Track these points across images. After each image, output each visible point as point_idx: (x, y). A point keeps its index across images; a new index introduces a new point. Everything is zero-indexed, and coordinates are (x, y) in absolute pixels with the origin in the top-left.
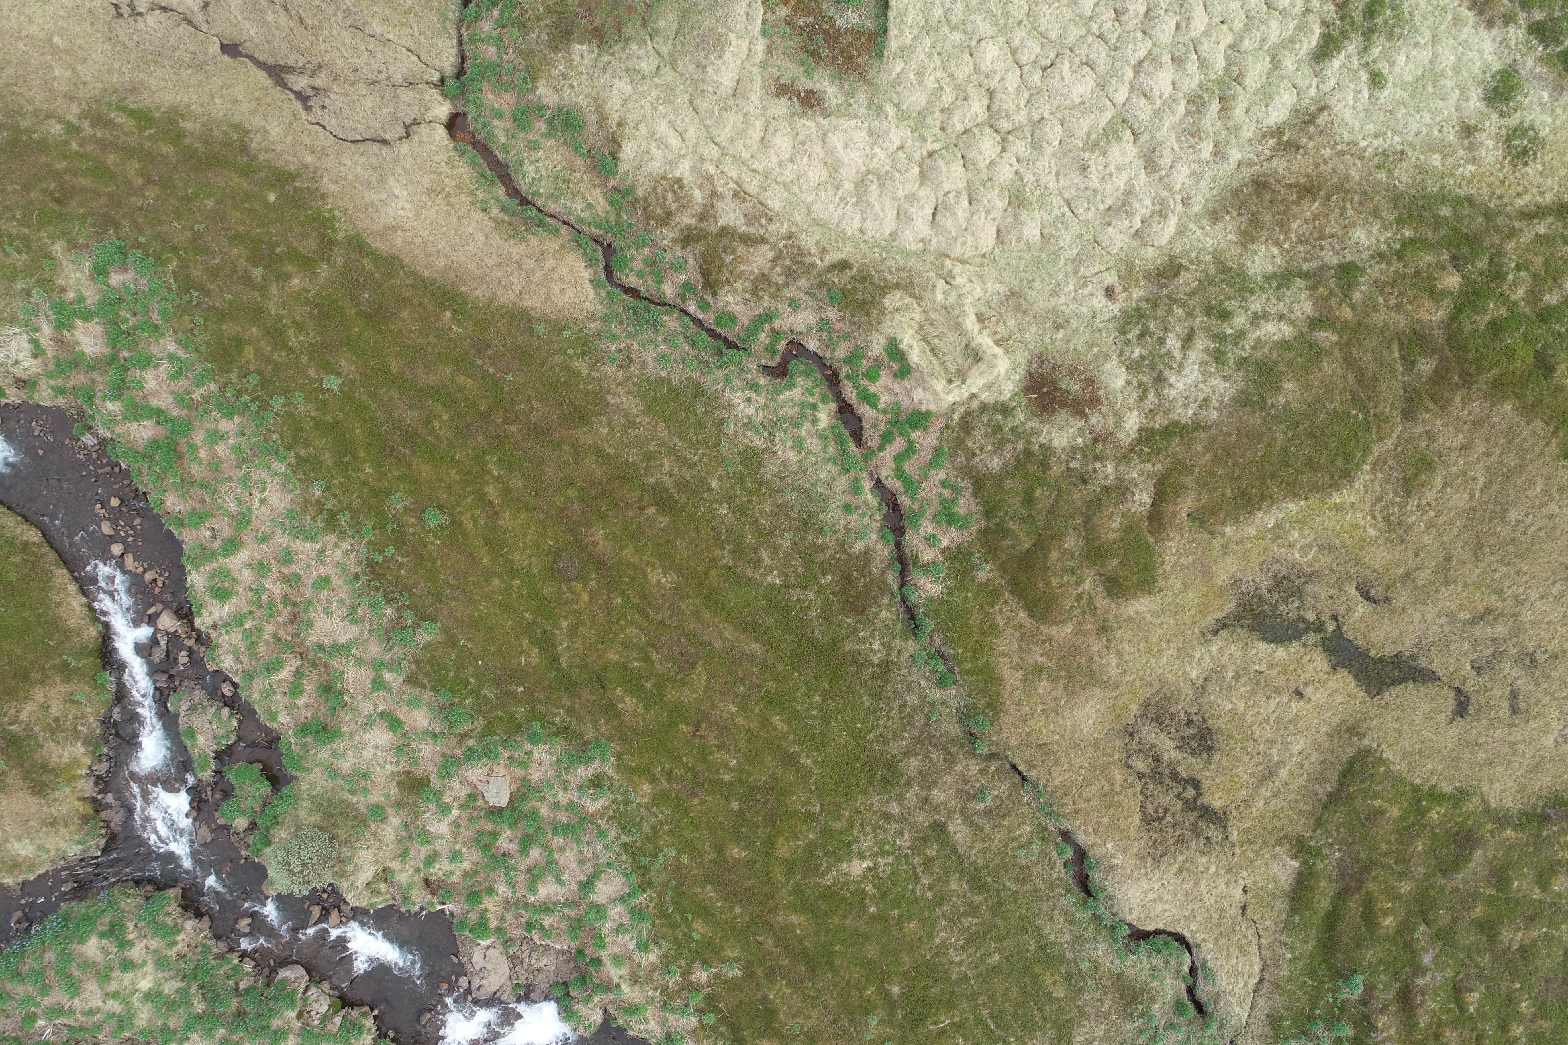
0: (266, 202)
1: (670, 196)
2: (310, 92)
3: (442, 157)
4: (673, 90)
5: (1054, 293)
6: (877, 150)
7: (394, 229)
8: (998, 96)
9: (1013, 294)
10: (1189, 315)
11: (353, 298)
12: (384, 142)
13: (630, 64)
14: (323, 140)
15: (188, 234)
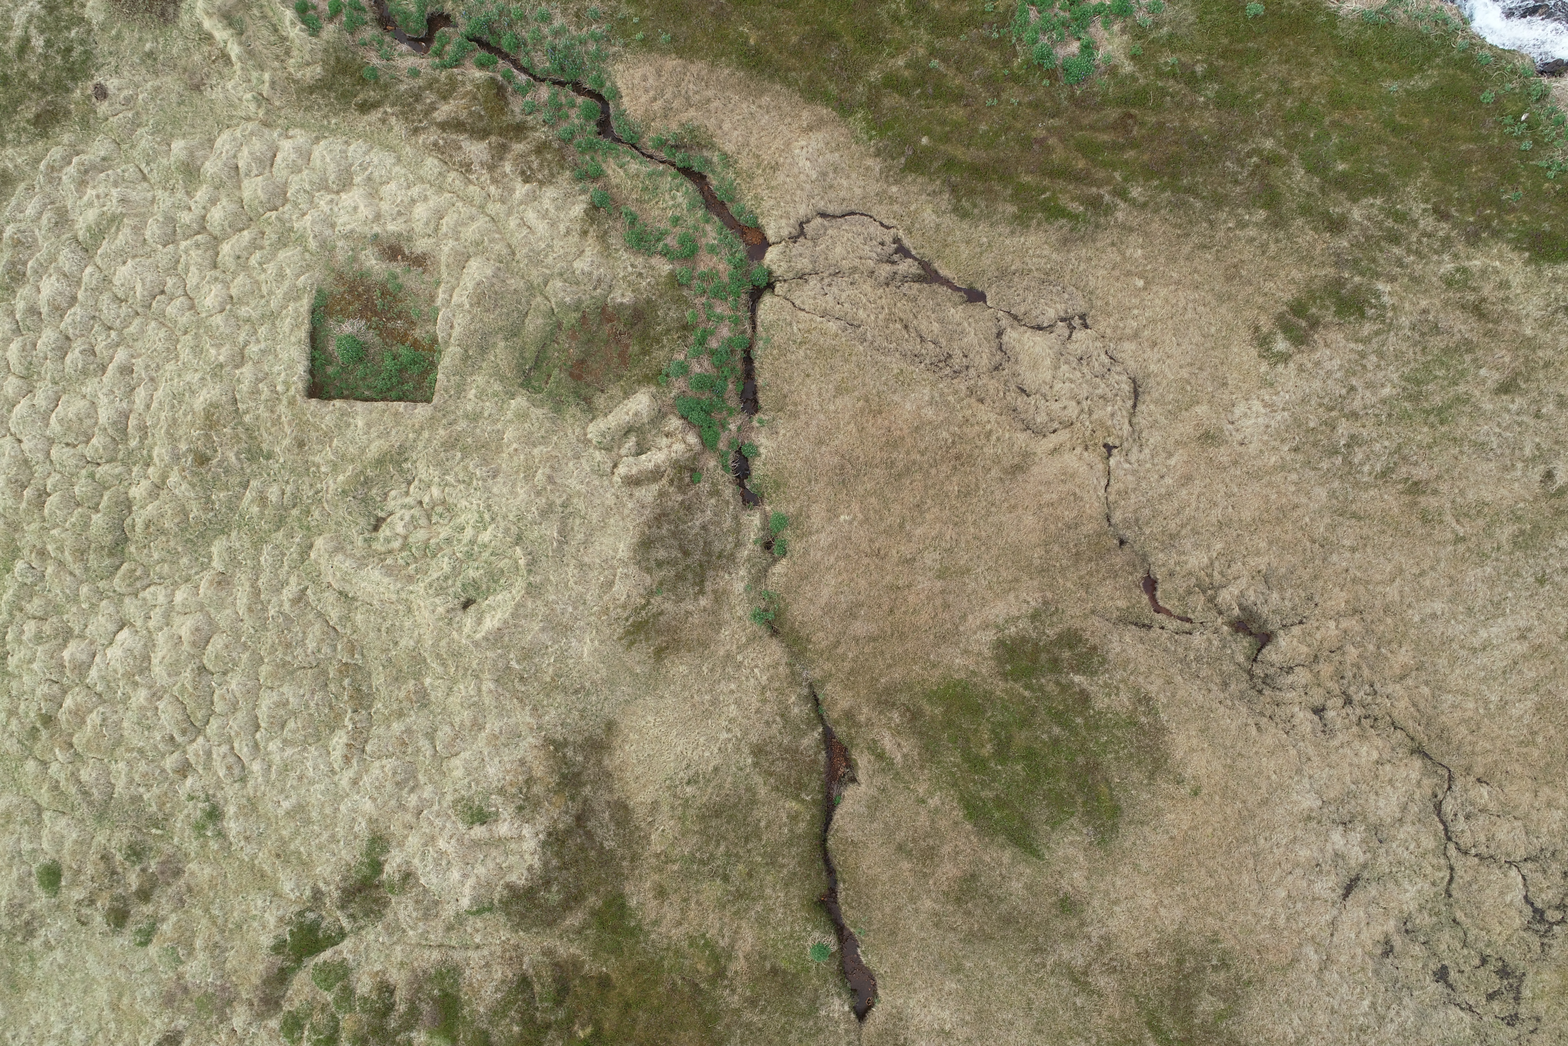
0: (929, 133)
1: (535, 166)
2: (896, 257)
3: (768, 204)
4: (531, 261)
5: (157, 89)
6: (326, 209)
7: (810, 128)
8: (206, 263)
9: (197, 88)
10: (24, 74)
11: (845, 51)
12: (823, 215)
13: (574, 288)
14: (881, 211)
15: (1004, 96)
